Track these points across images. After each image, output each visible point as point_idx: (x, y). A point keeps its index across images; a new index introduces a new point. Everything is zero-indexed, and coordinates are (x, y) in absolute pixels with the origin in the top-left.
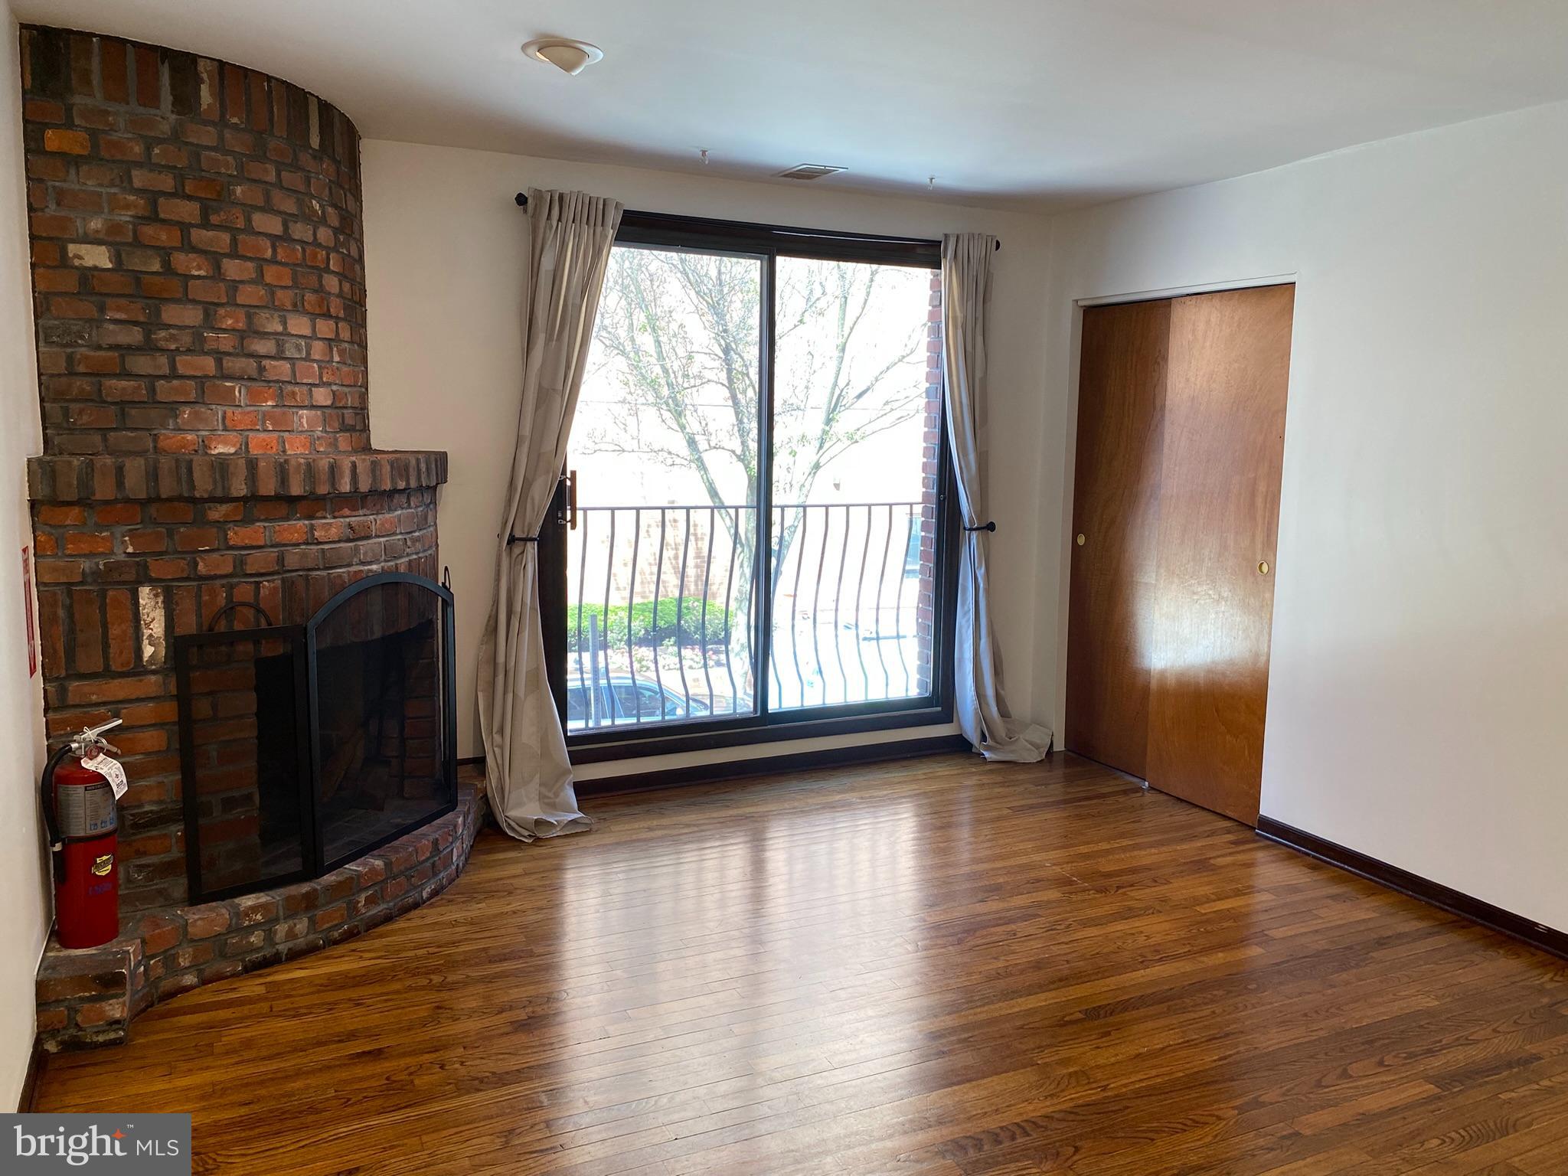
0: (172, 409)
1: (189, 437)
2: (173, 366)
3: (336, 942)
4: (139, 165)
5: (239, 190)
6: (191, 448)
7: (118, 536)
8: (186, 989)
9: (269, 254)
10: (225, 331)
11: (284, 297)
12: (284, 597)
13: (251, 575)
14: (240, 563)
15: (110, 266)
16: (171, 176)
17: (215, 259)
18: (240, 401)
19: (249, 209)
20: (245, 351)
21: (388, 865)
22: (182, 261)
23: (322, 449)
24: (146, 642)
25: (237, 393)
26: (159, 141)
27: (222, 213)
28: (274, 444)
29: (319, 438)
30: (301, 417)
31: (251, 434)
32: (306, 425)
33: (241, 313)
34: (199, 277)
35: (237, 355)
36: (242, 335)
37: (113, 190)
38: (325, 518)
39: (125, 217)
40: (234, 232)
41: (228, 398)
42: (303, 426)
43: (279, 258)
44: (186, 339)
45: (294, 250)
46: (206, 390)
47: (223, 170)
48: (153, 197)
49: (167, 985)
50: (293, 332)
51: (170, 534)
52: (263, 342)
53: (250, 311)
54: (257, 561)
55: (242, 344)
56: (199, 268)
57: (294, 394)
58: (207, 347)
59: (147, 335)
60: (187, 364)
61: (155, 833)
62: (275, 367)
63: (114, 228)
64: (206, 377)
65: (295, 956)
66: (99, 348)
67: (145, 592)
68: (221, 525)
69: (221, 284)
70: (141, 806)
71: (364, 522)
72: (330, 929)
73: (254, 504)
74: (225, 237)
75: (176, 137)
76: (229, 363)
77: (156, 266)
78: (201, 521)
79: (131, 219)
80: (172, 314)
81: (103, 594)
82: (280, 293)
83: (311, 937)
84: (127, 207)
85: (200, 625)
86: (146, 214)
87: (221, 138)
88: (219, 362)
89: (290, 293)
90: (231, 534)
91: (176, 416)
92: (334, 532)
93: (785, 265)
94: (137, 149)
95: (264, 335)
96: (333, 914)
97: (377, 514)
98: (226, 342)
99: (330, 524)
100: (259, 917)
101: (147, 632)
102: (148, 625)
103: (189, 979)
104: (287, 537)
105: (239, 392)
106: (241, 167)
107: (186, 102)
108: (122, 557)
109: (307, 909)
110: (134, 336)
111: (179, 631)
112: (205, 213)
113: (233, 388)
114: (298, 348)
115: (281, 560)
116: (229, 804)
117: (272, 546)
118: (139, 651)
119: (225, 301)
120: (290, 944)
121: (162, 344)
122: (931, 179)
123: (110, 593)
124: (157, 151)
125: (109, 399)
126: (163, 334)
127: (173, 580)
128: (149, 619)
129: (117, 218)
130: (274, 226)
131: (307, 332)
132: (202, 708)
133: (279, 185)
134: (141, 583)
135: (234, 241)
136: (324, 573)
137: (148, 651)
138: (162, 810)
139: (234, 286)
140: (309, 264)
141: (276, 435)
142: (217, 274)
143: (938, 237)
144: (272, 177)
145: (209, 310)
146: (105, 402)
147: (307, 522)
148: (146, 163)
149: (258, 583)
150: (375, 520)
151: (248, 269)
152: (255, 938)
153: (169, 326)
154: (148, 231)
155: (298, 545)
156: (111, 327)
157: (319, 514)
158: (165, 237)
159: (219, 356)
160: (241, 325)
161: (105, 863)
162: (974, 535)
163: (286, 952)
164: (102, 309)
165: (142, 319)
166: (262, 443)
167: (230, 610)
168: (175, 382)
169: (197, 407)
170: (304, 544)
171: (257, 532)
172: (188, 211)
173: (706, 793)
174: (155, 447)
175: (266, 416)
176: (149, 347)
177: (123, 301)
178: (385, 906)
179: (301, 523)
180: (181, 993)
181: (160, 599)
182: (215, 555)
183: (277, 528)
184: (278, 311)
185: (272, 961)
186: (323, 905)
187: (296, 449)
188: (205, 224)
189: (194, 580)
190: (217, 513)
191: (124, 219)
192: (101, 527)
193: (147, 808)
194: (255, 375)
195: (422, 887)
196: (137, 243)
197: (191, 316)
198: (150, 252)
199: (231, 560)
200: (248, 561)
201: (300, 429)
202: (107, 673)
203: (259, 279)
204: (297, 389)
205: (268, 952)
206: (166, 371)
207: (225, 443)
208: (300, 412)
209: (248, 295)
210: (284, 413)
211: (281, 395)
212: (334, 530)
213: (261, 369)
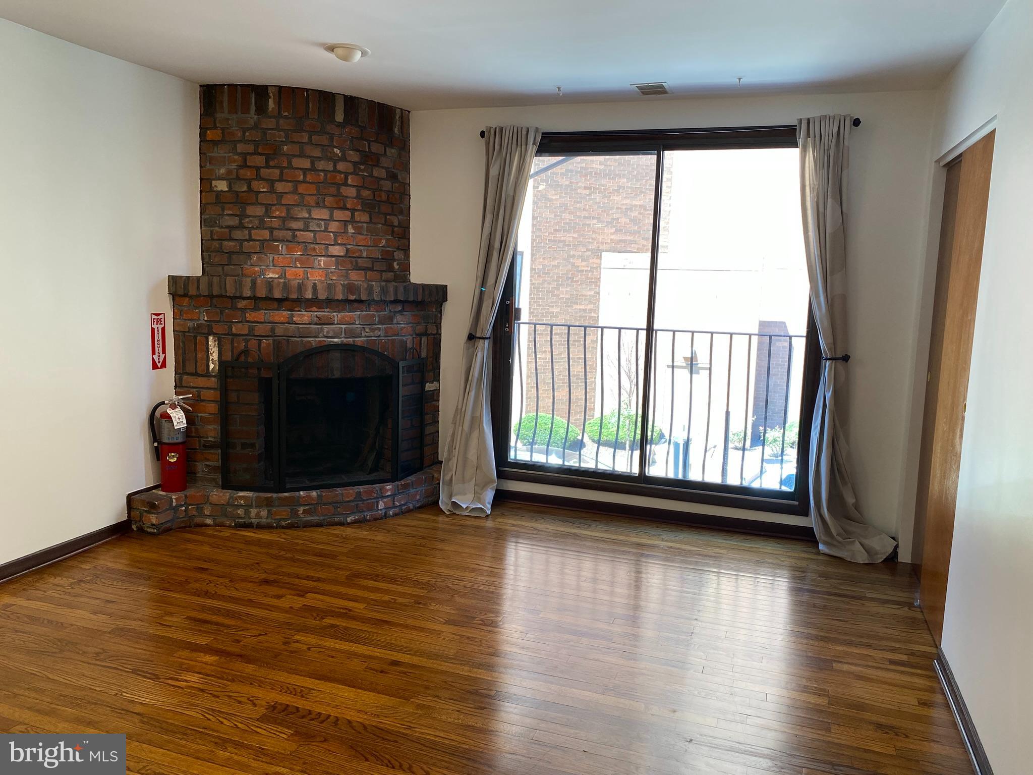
0: (249, 255)
1: (256, 269)
2: (250, 235)
3: (283, 527)
4: (240, 141)
5: (285, 148)
6: (258, 274)
7: (202, 312)
8: (207, 525)
9: (301, 178)
10: (275, 217)
11: (311, 200)
12: (274, 349)
13: (257, 336)
14: (251, 329)
15: (227, 189)
16: (253, 145)
17: (271, 182)
18: (282, 252)
19: (290, 157)
20: (286, 227)
21: (319, 496)
22: (256, 185)
23: (334, 278)
24: (211, 362)
25: (280, 248)
26: (249, 129)
27: (276, 160)
28: (301, 274)
29: (331, 272)
30: (319, 261)
31: (287, 269)
32: (322, 265)
33: (284, 209)
34: (263, 192)
35: (281, 229)
36: (284, 219)
37: (231, 154)
38: (301, 311)
39: (234, 166)
40: (282, 169)
41: (275, 250)
42: (321, 265)
43: (308, 180)
44: (256, 222)
45: (319, 175)
46: (266, 246)
47: (277, 139)
48: (244, 155)
49: (198, 520)
50: (315, 217)
51: (222, 313)
52: (296, 222)
53: (289, 207)
54: (260, 329)
55: (284, 224)
56: (264, 188)
57: (315, 249)
58: (266, 226)
59: (240, 220)
60: (256, 234)
61: (212, 451)
62: (302, 235)
63: (229, 172)
64: (265, 240)
65: (260, 527)
66: (222, 227)
67: (211, 338)
68: (243, 310)
69: (274, 195)
70: (207, 438)
71: (328, 315)
72: (281, 520)
73: (257, 302)
74: (277, 172)
75: (256, 126)
76: (276, 233)
77: (245, 188)
78: (234, 308)
79: (235, 167)
80: (250, 210)
81: (195, 338)
82: (307, 198)
83: (269, 520)
84: (235, 161)
85: (232, 356)
86: (242, 164)
87: (278, 123)
88: (271, 233)
89: (315, 197)
90: (247, 315)
91: (251, 259)
92: (306, 319)
93: (671, 157)
94: (239, 135)
95: (297, 219)
96: (283, 513)
97: (340, 312)
98: (276, 223)
99: (304, 315)
100: (242, 502)
101: (211, 357)
102: (212, 354)
103: (209, 521)
104: (277, 319)
105: (282, 248)
106: (287, 137)
107: (261, 109)
108: (203, 322)
109: (267, 505)
110: (235, 221)
111: (223, 358)
112: (267, 161)
113: (279, 246)
114: (319, 225)
115: (273, 330)
116: (244, 446)
117: (268, 323)
118: (208, 366)
119: (276, 203)
120: (258, 520)
121: (246, 225)
122: (740, 79)
123: (198, 338)
124: (247, 134)
125: (225, 251)
126: (247, 220)
127: (222, 334)
128: (212, 352)
129: (230, 167)
130: (306, 164)
131: (327, 217)
132: (233, 397)
133: (310, 142)
134: (210, 335)
135: (282, 173)
136: (299, 339)
137: (212, 366)
138: (215, 442)
139: (281, 195)
140: (329, 182)
141: (302, 269)
142: (272, 190)
143: (795, 123)
144: (306, 139)
145: (268, 207)
146: (223, 252)
147: (289, 312)
148: (243, 141)
149: (260, 340)
150: (337, 315)
151: (289, 186)
152: (240, 512)
153: (250, 216)
154: (242, 172)
155: (284, 323)
156: (227, 218)
157: (296, 309)
158: (248, 174)
159: (271, 230)
160: (283, 215)
161: (174, 457)
162: (828, 363)
163: (256, 523)
164: (223, 210)
165: (238, 213)
166: (295, 274)
167: (246, 352)
168: (251, 243)
169: (260, 255)
170: (287, 323)
171: (261, 315)
172: (259, 160)
173: (582, 518)
174: (242, 274)
175: (297, 260)
176: (241, 226)
177: (231, 205)
178: (317, 518)
179: (285, 313)
180: (205, 526)
181: (217, 343)
182: (240, 325)
183: (272, 314)
184: (306, 206)
185: (248, 526)
186: (276, 506)
187: (316, 277)
188: (268, 167)
189: (230, 335)
190: (242, 304)
191: (233, 167)
192: (196, 307)
193: (210, 439)
194: (290, 239)
195: (348, 515)
196: (238, 178)
197: (259, 211)
198: (243, 182)
199: (247, 326)
200: (256, 329)
201: (319, 267)
202: (196, 374)
203: (295, 191)
204: (317, 246)
205: (247, 521)
206: (247, 237)
207: (273, 273)
208: (320, 258)
209: (289, 199)
210: (308, 258)
211: (306, 249)
212: (306, 318)
213: (294, 236)
